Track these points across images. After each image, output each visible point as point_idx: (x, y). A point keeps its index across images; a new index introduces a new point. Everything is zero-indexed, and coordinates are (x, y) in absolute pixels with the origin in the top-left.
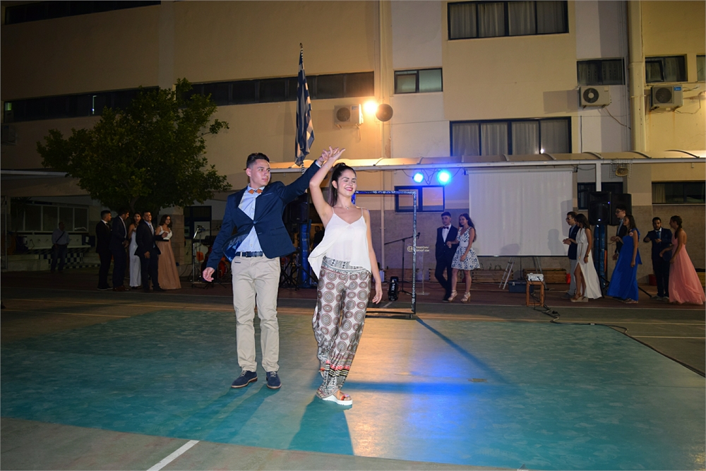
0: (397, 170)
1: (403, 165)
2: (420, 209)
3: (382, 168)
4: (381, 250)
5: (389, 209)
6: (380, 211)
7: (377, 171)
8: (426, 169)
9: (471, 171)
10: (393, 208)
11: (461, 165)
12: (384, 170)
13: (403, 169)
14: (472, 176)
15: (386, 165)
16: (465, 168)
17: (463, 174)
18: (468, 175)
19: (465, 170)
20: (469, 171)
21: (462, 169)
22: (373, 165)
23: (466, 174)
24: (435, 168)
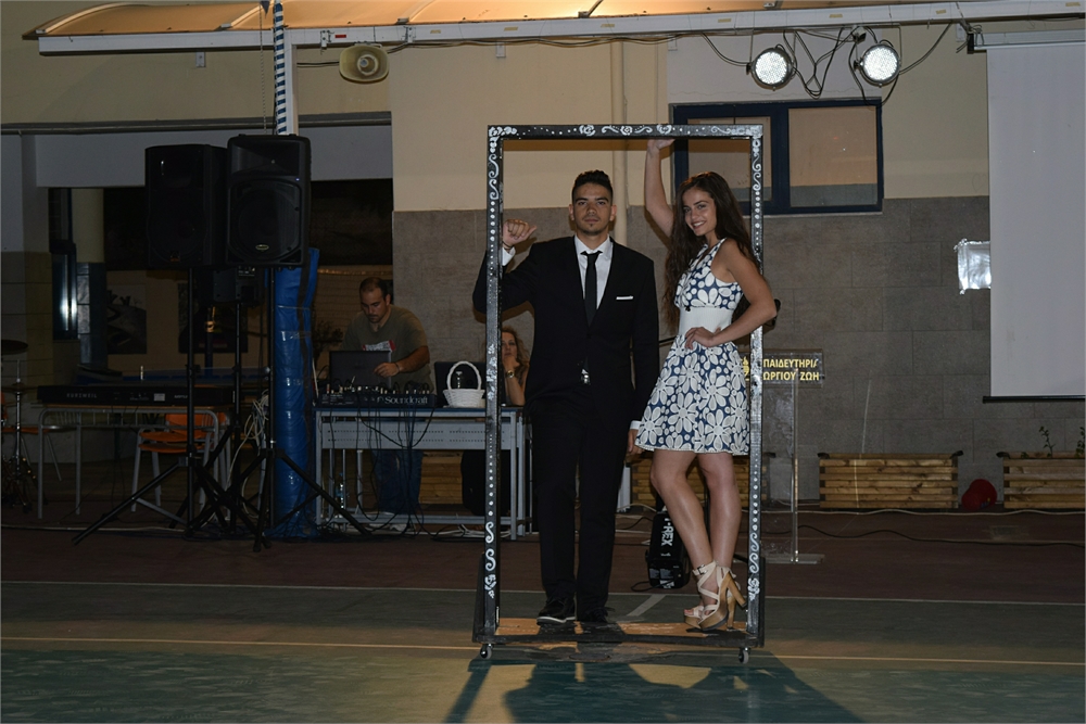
0: (678, 34)
2: (780, 200)
3: (619, 29)
7: (594, 40)
9: (1000, 37)
11: (952, 11)
12: (618, 38)
13: (704, 33)
14: (1000, 52)
15: (636, 15)
16: (972, 25)
17: (959, 50)
18: (985, 51)
19: (970, 29)
20: (988, 38)
21: (953, 25)
22: (577, 15)
23: (976, 48)
24: (843, 27)
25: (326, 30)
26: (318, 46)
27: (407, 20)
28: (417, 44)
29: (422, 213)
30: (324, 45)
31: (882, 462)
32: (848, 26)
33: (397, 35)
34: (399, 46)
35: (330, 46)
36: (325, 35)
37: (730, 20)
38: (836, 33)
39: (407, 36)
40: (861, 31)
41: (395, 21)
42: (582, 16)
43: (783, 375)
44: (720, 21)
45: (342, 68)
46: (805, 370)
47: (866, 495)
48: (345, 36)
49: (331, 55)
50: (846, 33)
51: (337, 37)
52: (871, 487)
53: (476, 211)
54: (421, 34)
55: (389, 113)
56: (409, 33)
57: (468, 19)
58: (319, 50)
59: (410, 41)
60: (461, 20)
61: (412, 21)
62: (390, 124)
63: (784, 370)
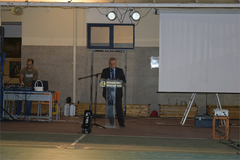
0: (91, 7)
1: (98, 3)
2: (111, 46)
3: (77, 5)
4: (72, 85)
5: (81, 45)
6: (72, 47)
7: (71, 8)
8: (120, 8)
9: (162, 11)
10: (85, 44)
11: (152, 5)
12: (77, 7)
13: (96, 7)
14: (162, 15)
15: (81, 3)
16: (156, 8)
17: (153, 14)
18: (159, 14)
19: (156, 9)
20: (160, 11)
21: (152, 8)
22: (68, 2)
23: (157, 13)
24: (128, 7)
25: (9, 2)
26: (6, 6)
27: (28, 1)
28: (30, 6)
29: (28, 46)
30: (8, 6)
31: (133, 106)
32: (129, 7)
33: (26, 4)
34: (26, 7)
35: (9, 6)
36: (8, 3)
37: (102, 5)
38: (126, 9)
39: (28, 5)
40: (132, 9)
41: (25, 1)
42: (69, 2)
43: (113, 86)
44: (100, 5)
45: (12, 11)
46: (118, 84)
47: (129, 113)
48: (13, 4)
49: (9, 8)
50: (128, 9)
51: (11, 4)
52: (130, 112)
53: (41, 46)
54: (31, 4)
55: (21, 22)
56: (28, 4)
57: (42, 1)
58: (7, 7)
59: (28, 6)
60: (41, 1)
61: (29, 1)
62: (21, 25)
63: (113, 84)
